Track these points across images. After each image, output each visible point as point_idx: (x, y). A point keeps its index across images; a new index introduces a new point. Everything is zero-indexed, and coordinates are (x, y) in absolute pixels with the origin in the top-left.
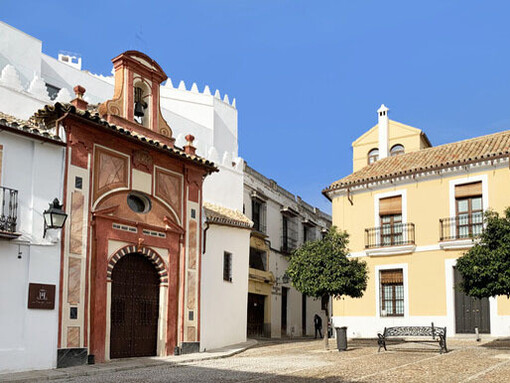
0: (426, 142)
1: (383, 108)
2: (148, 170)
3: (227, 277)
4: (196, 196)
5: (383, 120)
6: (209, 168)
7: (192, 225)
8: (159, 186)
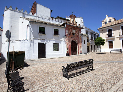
0: (115, 20)
1: (107, 15)
2: (75, 30)
3: (85, 44)
4: (81, 33)
5: (107, 17)
6: (82, 28)
7: (80, 36)
8: (76, 31)
